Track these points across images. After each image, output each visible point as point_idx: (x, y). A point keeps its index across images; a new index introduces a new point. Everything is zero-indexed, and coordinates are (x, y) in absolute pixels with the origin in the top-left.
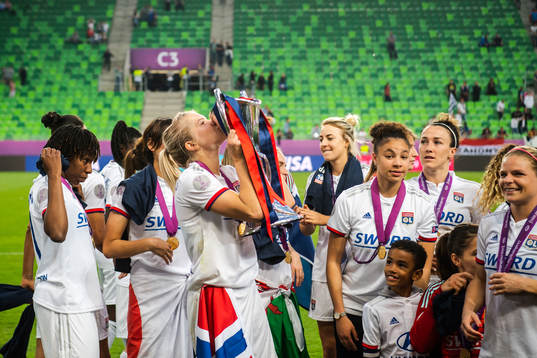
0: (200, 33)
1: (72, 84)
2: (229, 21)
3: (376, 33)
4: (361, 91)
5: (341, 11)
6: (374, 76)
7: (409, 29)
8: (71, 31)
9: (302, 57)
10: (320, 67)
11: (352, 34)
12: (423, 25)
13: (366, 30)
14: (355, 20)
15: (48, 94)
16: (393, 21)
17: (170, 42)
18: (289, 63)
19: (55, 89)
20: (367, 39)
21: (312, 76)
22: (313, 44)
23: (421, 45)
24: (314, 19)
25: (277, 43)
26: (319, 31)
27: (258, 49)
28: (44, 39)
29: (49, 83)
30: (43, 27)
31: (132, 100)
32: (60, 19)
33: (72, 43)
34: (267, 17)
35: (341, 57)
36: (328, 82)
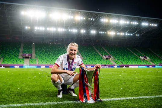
0: (31, 52)
1: (15, 57)
2: (34, 51)
3: (52, 52)
4: (50, 59)
5: (47, 50)
6: (52, 57)
7: (55, 52)
8: (15, 51)
9: (43, 55)
10: (45, 56)
11: (49, 53)
12: (57, 52)
13: (50, 52)
14: (49, 51)
15: (12, 59)
16: (53, 51)
17: (27, 53)
18: (42, 56)
19: (13, 58)
20: (51, 53)
21: (44, 57)
22: (44, 53)
23: (57, 54)
24: (44, 51)
25: (40, 53)
26: (45, 52)
27: (38, 54)
28: (11, 52)
29: (12, 57)
30: (11, 51)
31: (23, 59)
32: (13, 50)
33: (15, 53)
34: (39, 50)
35: (48, 55)
36: (47, 58)
